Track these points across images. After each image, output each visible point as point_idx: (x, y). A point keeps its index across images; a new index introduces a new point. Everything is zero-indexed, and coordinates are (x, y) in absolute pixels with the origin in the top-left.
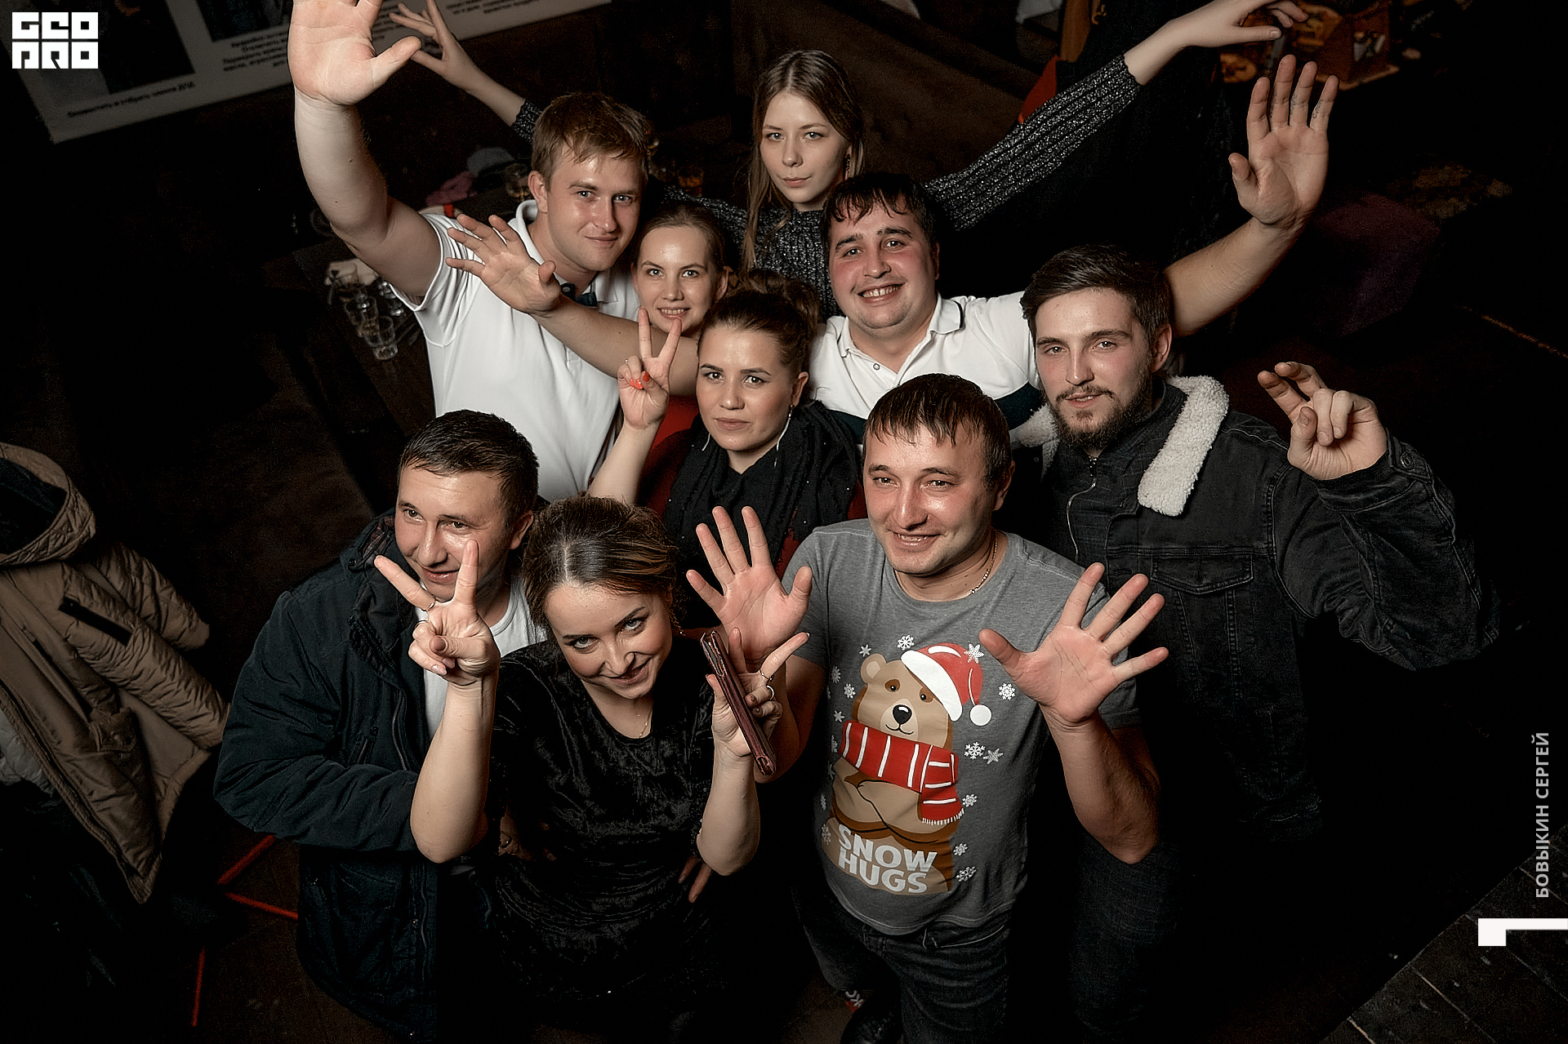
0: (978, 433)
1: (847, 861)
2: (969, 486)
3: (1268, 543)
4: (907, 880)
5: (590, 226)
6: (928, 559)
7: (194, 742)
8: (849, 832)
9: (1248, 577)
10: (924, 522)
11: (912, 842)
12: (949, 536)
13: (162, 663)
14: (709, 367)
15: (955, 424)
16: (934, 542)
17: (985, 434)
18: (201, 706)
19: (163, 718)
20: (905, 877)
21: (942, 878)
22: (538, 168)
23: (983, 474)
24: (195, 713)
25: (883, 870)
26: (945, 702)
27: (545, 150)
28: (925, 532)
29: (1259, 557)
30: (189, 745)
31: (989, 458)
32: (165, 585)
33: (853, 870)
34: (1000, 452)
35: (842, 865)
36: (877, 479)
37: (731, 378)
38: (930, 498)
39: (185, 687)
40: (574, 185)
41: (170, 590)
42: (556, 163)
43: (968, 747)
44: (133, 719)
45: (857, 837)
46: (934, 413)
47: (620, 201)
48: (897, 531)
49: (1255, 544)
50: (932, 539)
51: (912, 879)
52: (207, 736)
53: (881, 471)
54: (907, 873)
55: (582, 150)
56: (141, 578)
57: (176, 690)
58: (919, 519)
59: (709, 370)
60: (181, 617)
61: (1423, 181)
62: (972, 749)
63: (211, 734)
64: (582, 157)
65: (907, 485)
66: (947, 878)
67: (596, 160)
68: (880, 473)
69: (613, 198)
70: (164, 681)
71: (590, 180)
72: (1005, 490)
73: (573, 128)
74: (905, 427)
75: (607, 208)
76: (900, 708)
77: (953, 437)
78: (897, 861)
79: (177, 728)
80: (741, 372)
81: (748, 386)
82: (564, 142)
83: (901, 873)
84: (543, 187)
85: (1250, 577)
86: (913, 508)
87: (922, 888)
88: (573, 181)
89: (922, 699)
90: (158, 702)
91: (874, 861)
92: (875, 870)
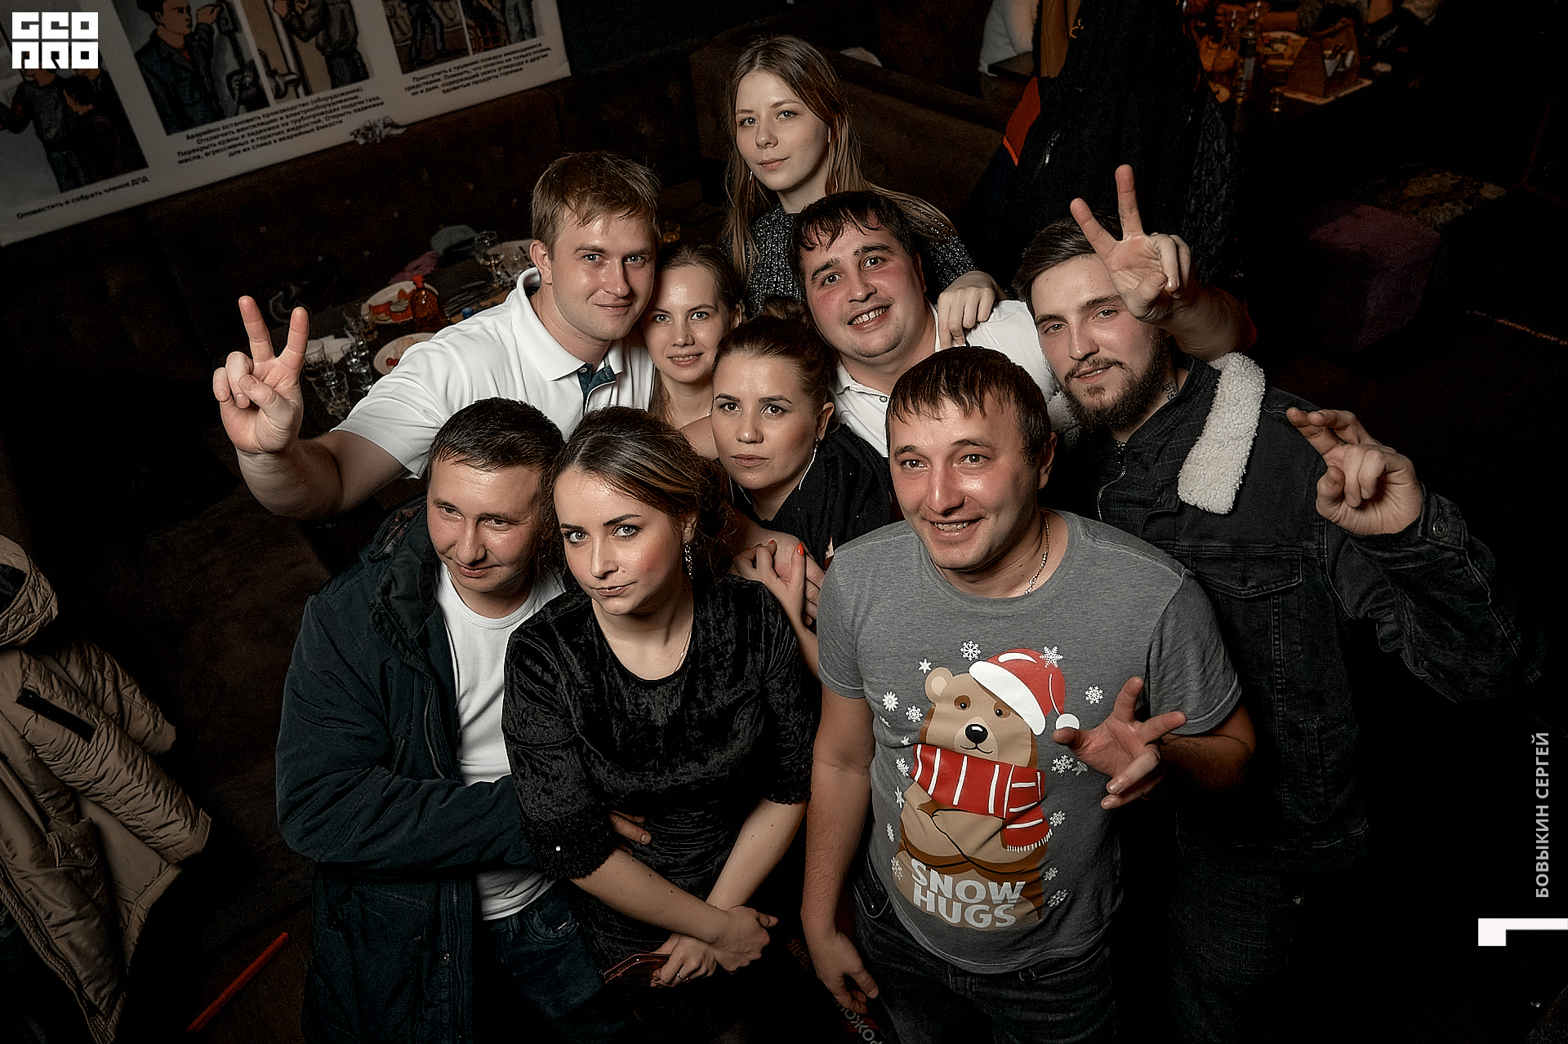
0: (1009, 401)
1: (923, 898)
2: (1008, 460)
3: (1319, 544)
4: (993, 915)
5: (601, 292)
6: (973, 550)
7: (162, 856)
8: (924, 867)
9: (1297, 579)
10: (961, 506)
11: (995, 873)
12: (991, 519)
13: (129, 762)
14: (724, 397)
15: (982, 393)
16: (976, 529)
17: (1017, 402)
18: (171, 811)
19: (127, 827)
20: (991, 911)
21: (1031, 906)
22: (539, 237)
23: (1020, 446)
24: (164, 821)
25: (965, 906)
26: (1025, 715)
27: (545, 217)
28: (964, 517)
29: (1309, 558)
30: (157, 859)
31: (1026, 430)
32: (128, 682)
33: (930, 908)
34: (1036, 421)
35: (917, 902)
36: (904, 463)
37: (749, 407)
38: (965, 478)
39: (154, 790)
40: (580, 249)
41: (134, 687)
42: (558, 229)
43: (1056, 761)
44: (95, 832)
45: (934, 873)
46: (957, 382)
47: (632, 262)
48: (932, 520)
49: (1304, 544)
50: (974, 526)
51: (999, 912)
52: (175, 847)
53: (907, 453)
54: (994, 906)
55: (585, 212)
56: (102, 674)
57: (144, 793)
58: (955, 502)
59: (725, 400)
60: (145, 716)
61: (1415, 190)
62: (1060, 763)
63: (182, 845)
64: (586, 220)
65: (938, 465)
66: (1037, 906)
67: (602, 220)
68: (907, 455)
69: (624, 259)
70: (130, 783)
71: (597, 242)
72: (1048, 465)
73: (574, 190)
74: (928, 403)
75: (618, 272)
76: (974, 728)
77: (982, 408)
78: (981, 894)
79: (143, 839)
80: (759, 401)
81: (768, 417)
82: (567, 207)
83: (986, 907)
84: (546, 257)
85: (1299, 579)
86: (947, 490)
87: (1011, 920)
88: (578, 246)
89: (997, 714)
90: (124, 809)
91: (955, 897)
92: (957, 907)
